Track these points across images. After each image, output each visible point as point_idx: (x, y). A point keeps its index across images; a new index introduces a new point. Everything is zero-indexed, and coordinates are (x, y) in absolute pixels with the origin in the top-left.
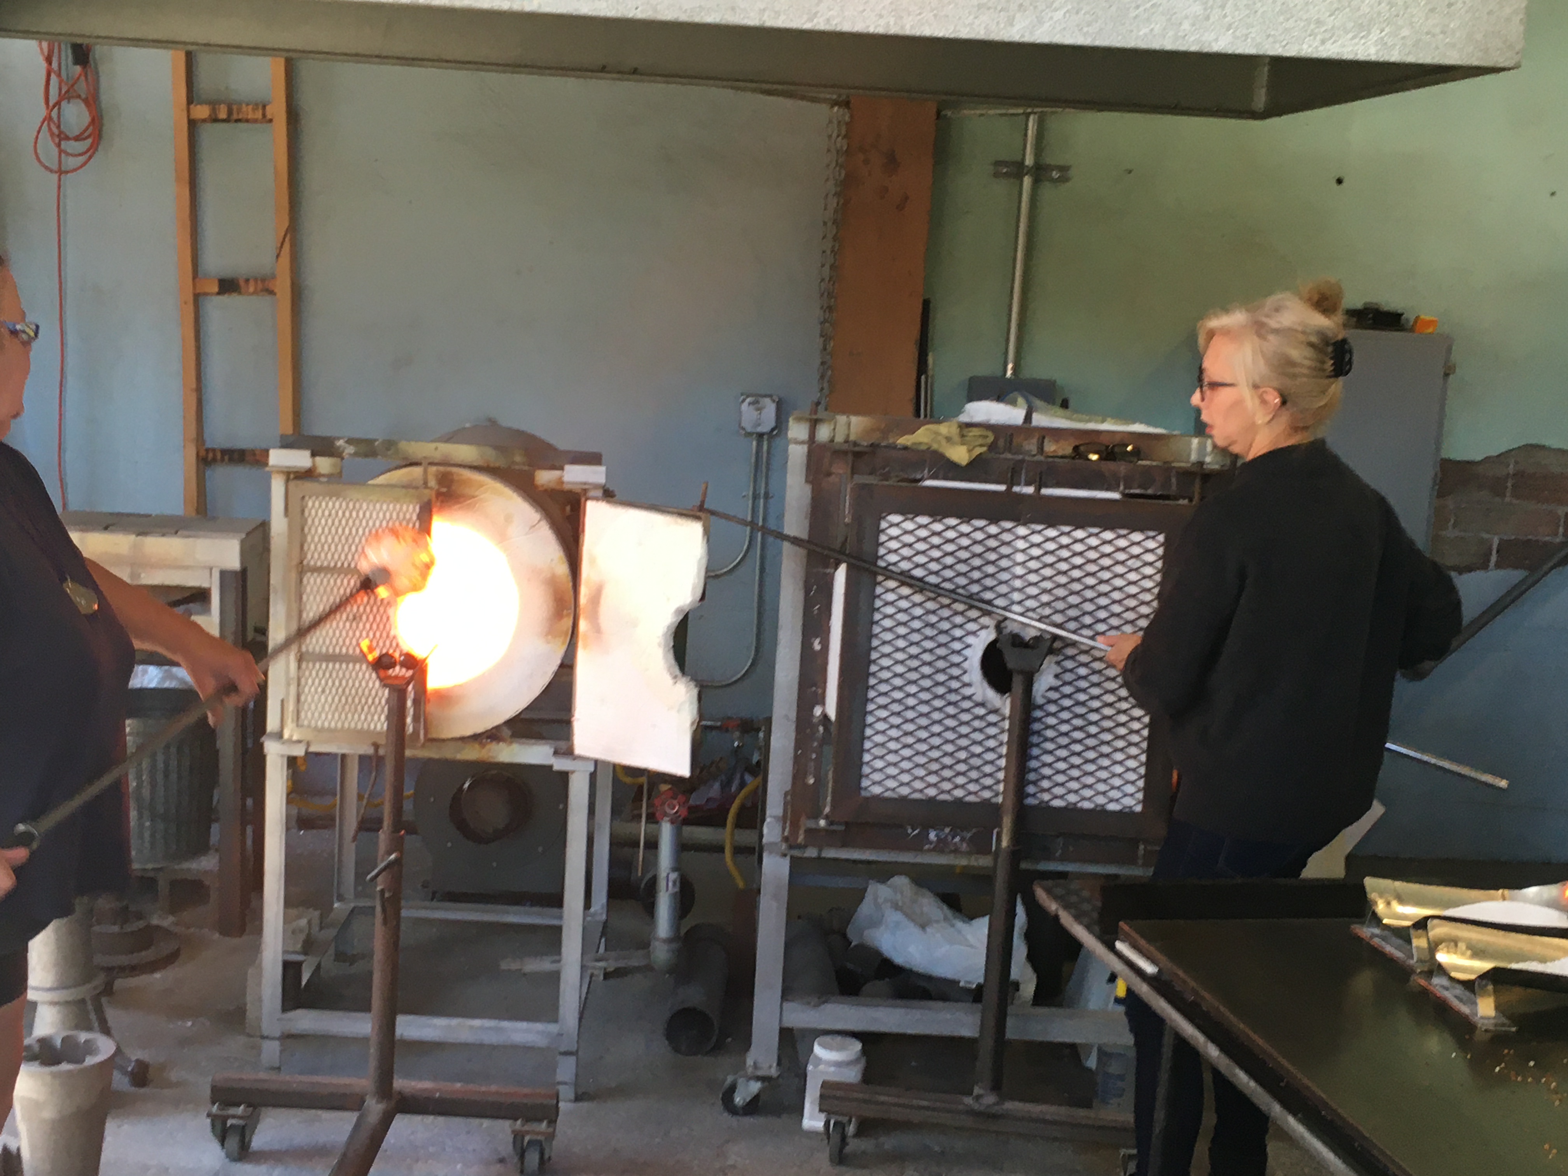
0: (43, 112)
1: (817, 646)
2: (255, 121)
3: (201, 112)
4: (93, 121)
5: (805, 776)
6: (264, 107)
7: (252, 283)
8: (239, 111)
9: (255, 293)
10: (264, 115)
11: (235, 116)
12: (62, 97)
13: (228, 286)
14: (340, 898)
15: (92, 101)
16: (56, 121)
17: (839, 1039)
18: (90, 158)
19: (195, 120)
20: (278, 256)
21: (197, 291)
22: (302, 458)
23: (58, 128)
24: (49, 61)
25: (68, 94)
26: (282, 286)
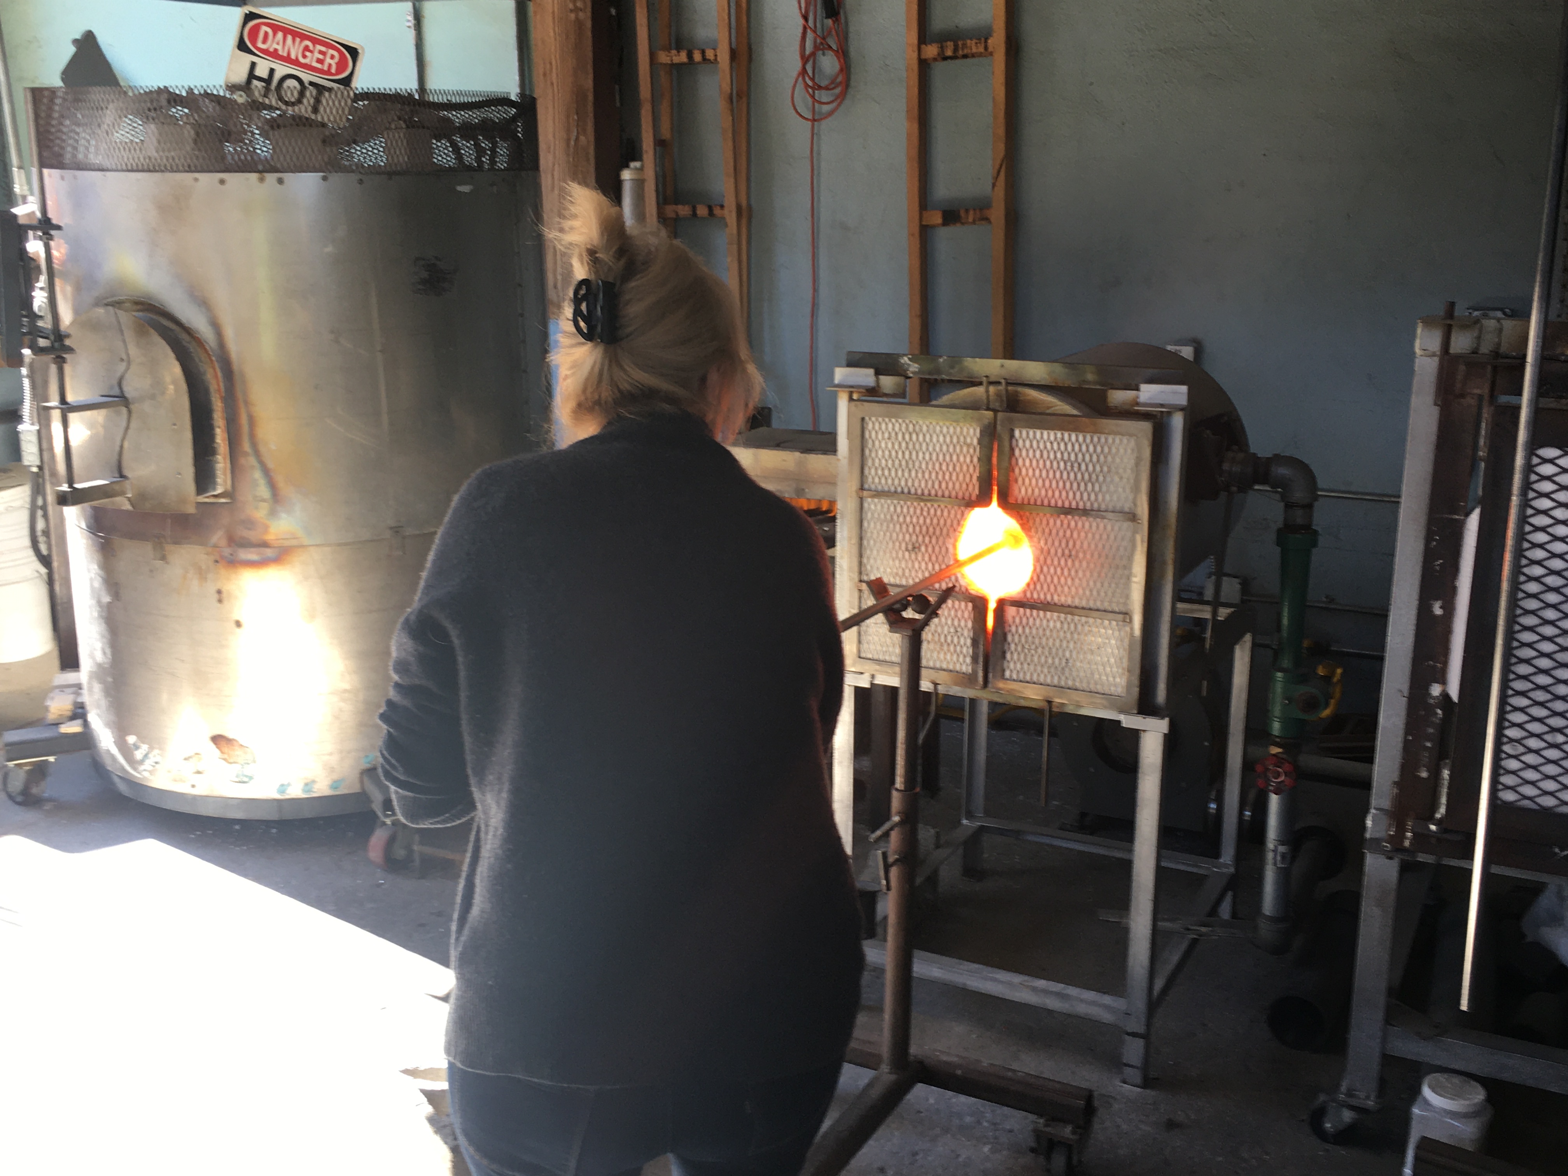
0: (799, 65)
1: (1438, 611)
2: (980, 55)
3: (931, 51)
4: (841, 70)
5: (1417, 768)
6: (986, 42)
7: (971, 212)
8: (964, 46)
9: (974, 222)
10: (986, 48)
11: (961, 52)
12: (816, 48)
13: (951, 216)
14: (970, 815)
15: (843, 53)
16: (811, 74)
17: (1456, 1080)
18: (839, 105)
19: (925, 60)
20: (994, 185)
21: (924, 223)
22: (865, 376)
23: (813, 79)
24: (805, 18)
25: (822, 46)
26: (998, 213)
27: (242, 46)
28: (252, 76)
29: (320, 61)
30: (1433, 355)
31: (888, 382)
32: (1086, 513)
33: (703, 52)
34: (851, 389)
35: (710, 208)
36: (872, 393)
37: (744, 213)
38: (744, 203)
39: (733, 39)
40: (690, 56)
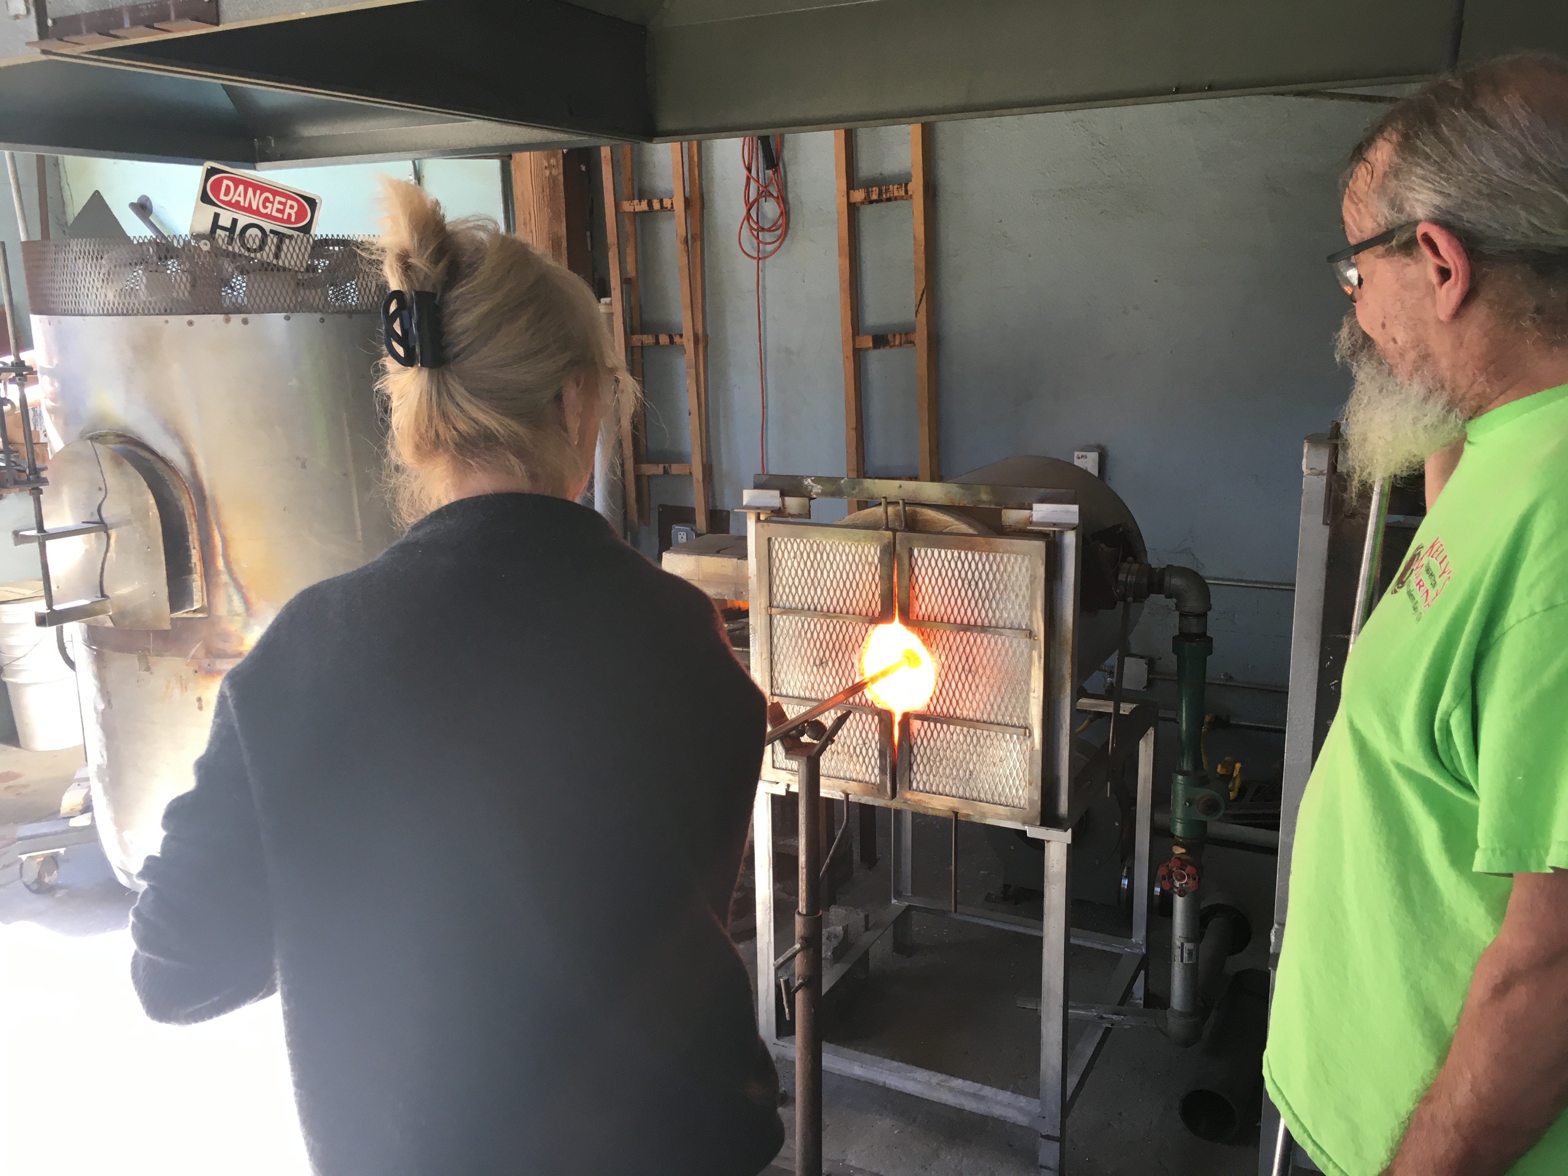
0: (744, 210)
2: (902, 198)
3: (858, 195)
4: (782, 213)
6: (906, 186)
7: (898, 337)
8: (887, 190)
9: (901, 345)
10: (906, 192)
11: (885, 196)
12: (759, 195)
13: (880, 340)
14: (898, 895)
15: (783, 200)
16: (755, 219)
18: (781, 244)
19: (854, 203)
20: (917, 311)
21: (857, 347)
22: (772, 498)
23: (757, 223)
24: (749, 169)
25: (764, 193)
26: (921, 337)
27: (205, 198)
28: (215, 225)
29: (278, 211)
30: (1321, 473)
31: (793, 503)
32: (983, 629)
33: (661, 201)
34: (758, 510)
35: (671, 338)
36: (778, 514)
37: (701, 340)
38: (700, 332)
39: (687, 189)
40: (650, 204)
